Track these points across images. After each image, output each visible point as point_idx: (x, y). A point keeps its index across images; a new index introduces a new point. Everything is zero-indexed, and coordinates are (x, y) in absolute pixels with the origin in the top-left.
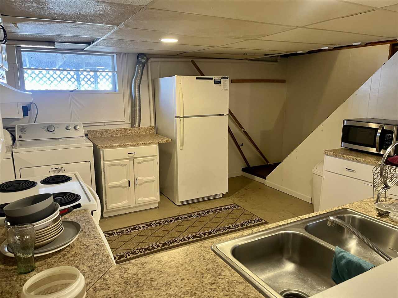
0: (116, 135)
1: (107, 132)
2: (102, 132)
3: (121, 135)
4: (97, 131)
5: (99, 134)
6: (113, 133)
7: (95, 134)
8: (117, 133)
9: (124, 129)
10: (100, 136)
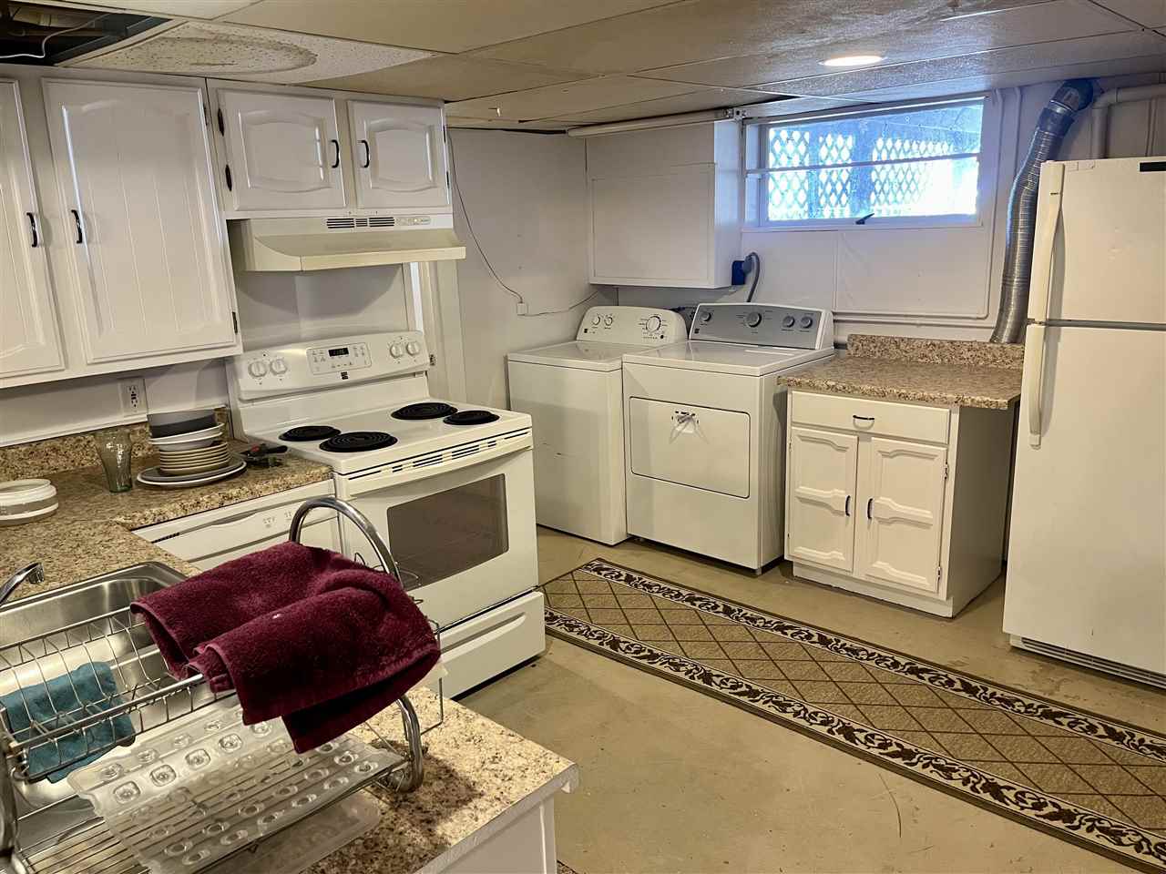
0: (924, 360)
1: (898, 347)
2: (883, 343)
3: (939, 361)
4: (872, 339)
5: (875, 347)
6: (915, 352)
7: (865, 347)
8: (927, 352)
9: (952, 342)
10: (878, 354)
